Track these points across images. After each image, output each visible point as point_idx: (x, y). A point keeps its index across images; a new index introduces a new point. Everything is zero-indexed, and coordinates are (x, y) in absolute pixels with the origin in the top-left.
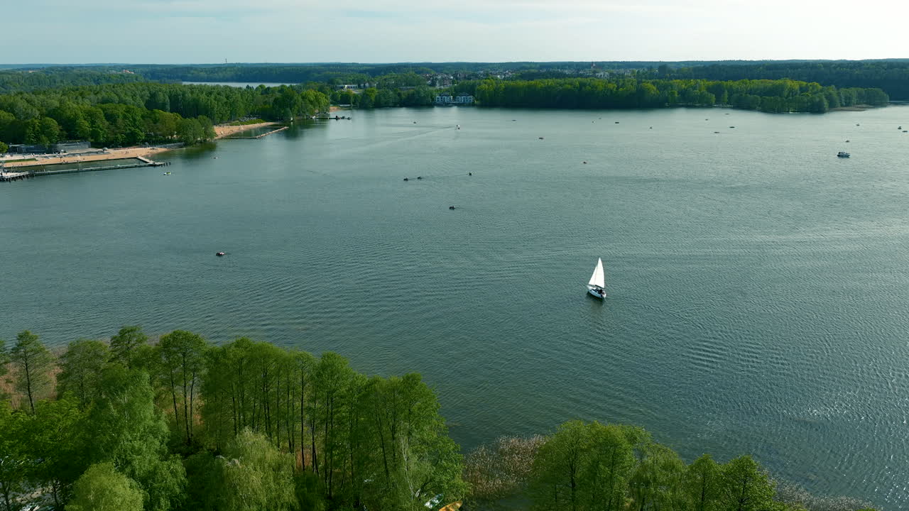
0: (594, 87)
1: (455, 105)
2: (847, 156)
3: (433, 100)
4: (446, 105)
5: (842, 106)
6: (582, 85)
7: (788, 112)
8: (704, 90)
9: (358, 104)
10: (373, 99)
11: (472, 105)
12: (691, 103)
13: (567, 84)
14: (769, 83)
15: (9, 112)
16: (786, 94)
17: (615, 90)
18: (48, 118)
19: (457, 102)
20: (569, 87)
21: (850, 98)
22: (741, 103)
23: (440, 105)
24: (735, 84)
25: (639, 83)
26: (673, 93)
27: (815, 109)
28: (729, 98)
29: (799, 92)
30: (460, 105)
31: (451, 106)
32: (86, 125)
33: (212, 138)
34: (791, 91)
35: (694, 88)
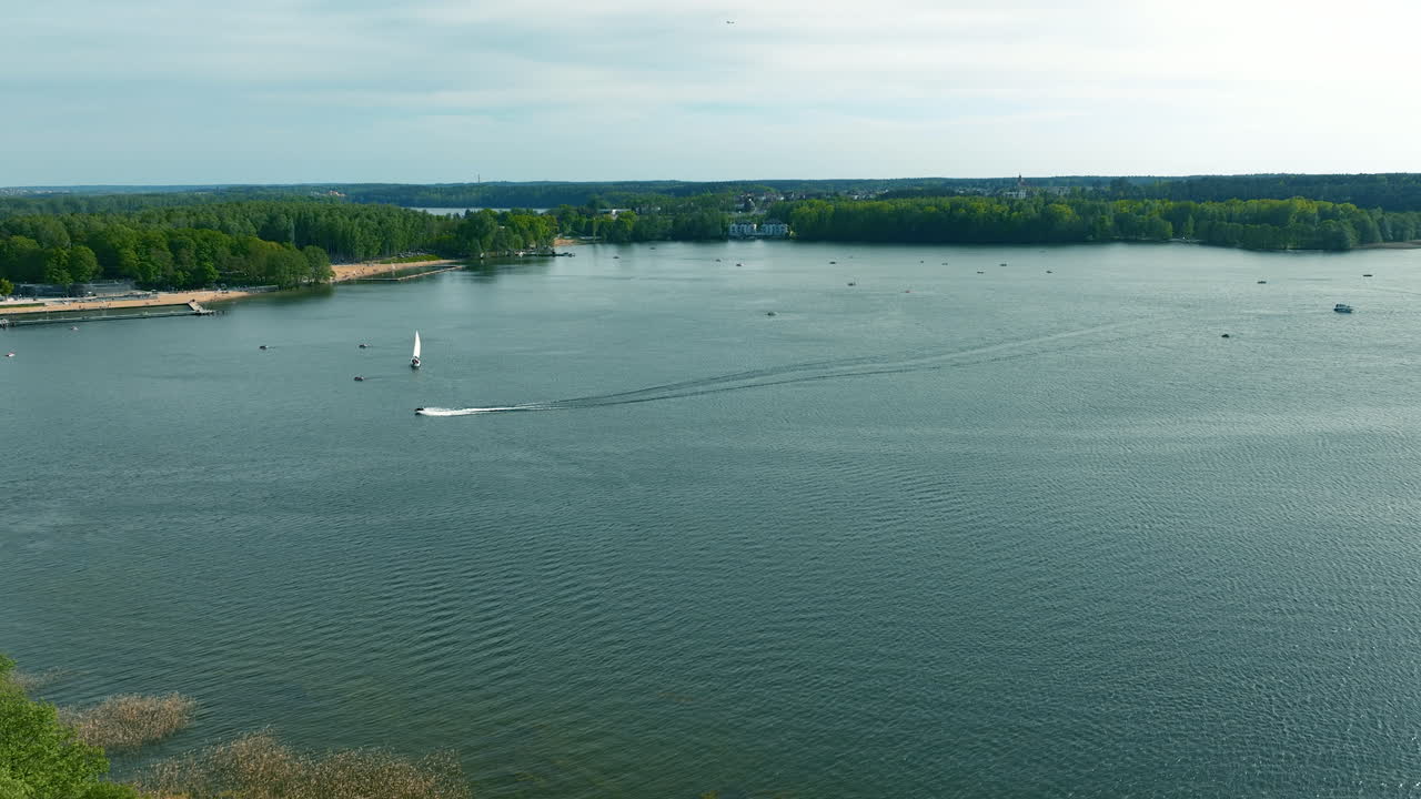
0: (971, 210)
1: (759, 238)
2: (1348, 311)
3: (726, 229)
4: (745, 238)
5: (1386, 240)
6: (956, 206)
7: (1285, 248)
8: (1157, 216)
9: (606, 237)
10: (629, 228)
11: (785, 238)
12: (1134, 237)
13: (930, 205)
14: (1265, 205)
15: (31, 238)
16: (1292, 220)
17: (1005, 214)
18: (82, 248)
19: (763, 234)
20: (934, 209)
21: (1403, 230)
22: (1213, 235)
23: (735, 238)
24: (1210, 207)
25: (1046, 204)
26: (1102, 221)
27: (1333, 244)
28: (1195, 228)
29: (1317, 218)
30: (766, 238)
31: (753, 240)
32: (131, 257)
33: (326, 278)
34: (1304, 217)
35: (1140, 212)
